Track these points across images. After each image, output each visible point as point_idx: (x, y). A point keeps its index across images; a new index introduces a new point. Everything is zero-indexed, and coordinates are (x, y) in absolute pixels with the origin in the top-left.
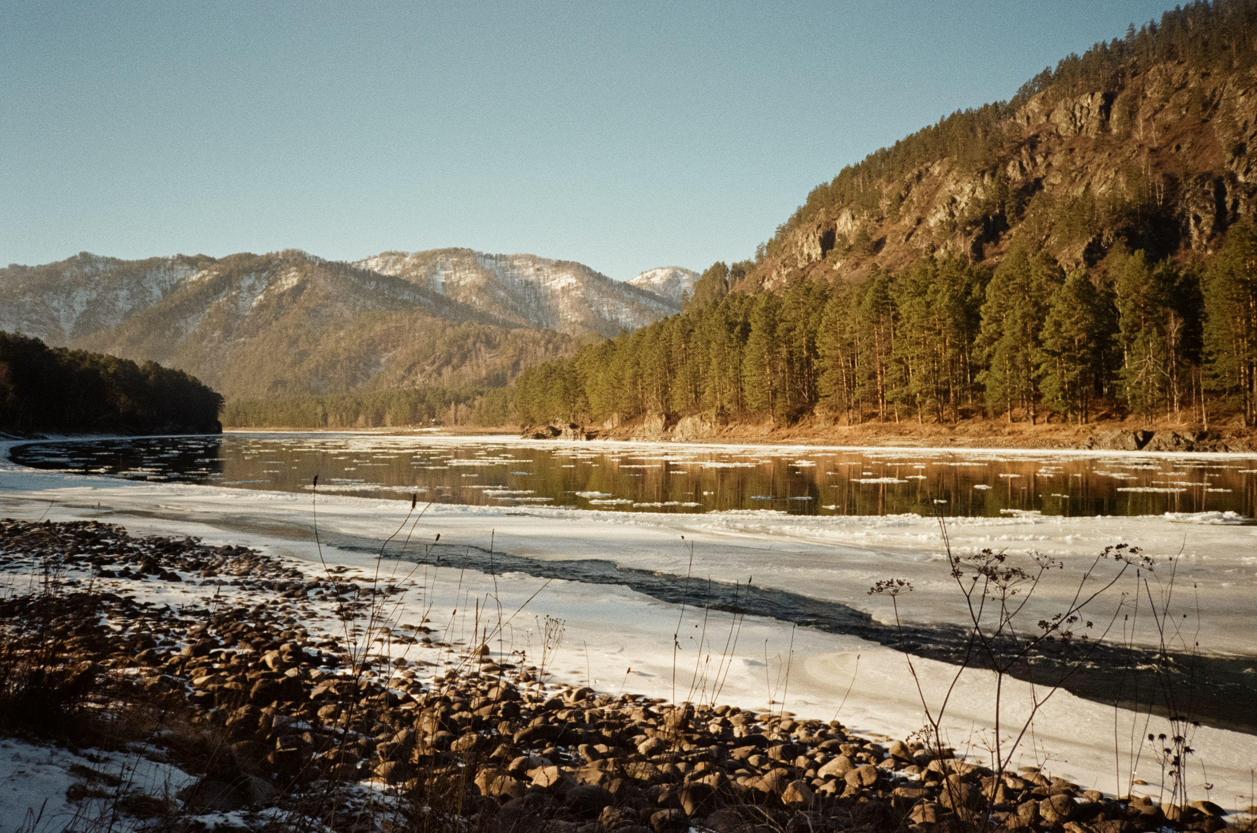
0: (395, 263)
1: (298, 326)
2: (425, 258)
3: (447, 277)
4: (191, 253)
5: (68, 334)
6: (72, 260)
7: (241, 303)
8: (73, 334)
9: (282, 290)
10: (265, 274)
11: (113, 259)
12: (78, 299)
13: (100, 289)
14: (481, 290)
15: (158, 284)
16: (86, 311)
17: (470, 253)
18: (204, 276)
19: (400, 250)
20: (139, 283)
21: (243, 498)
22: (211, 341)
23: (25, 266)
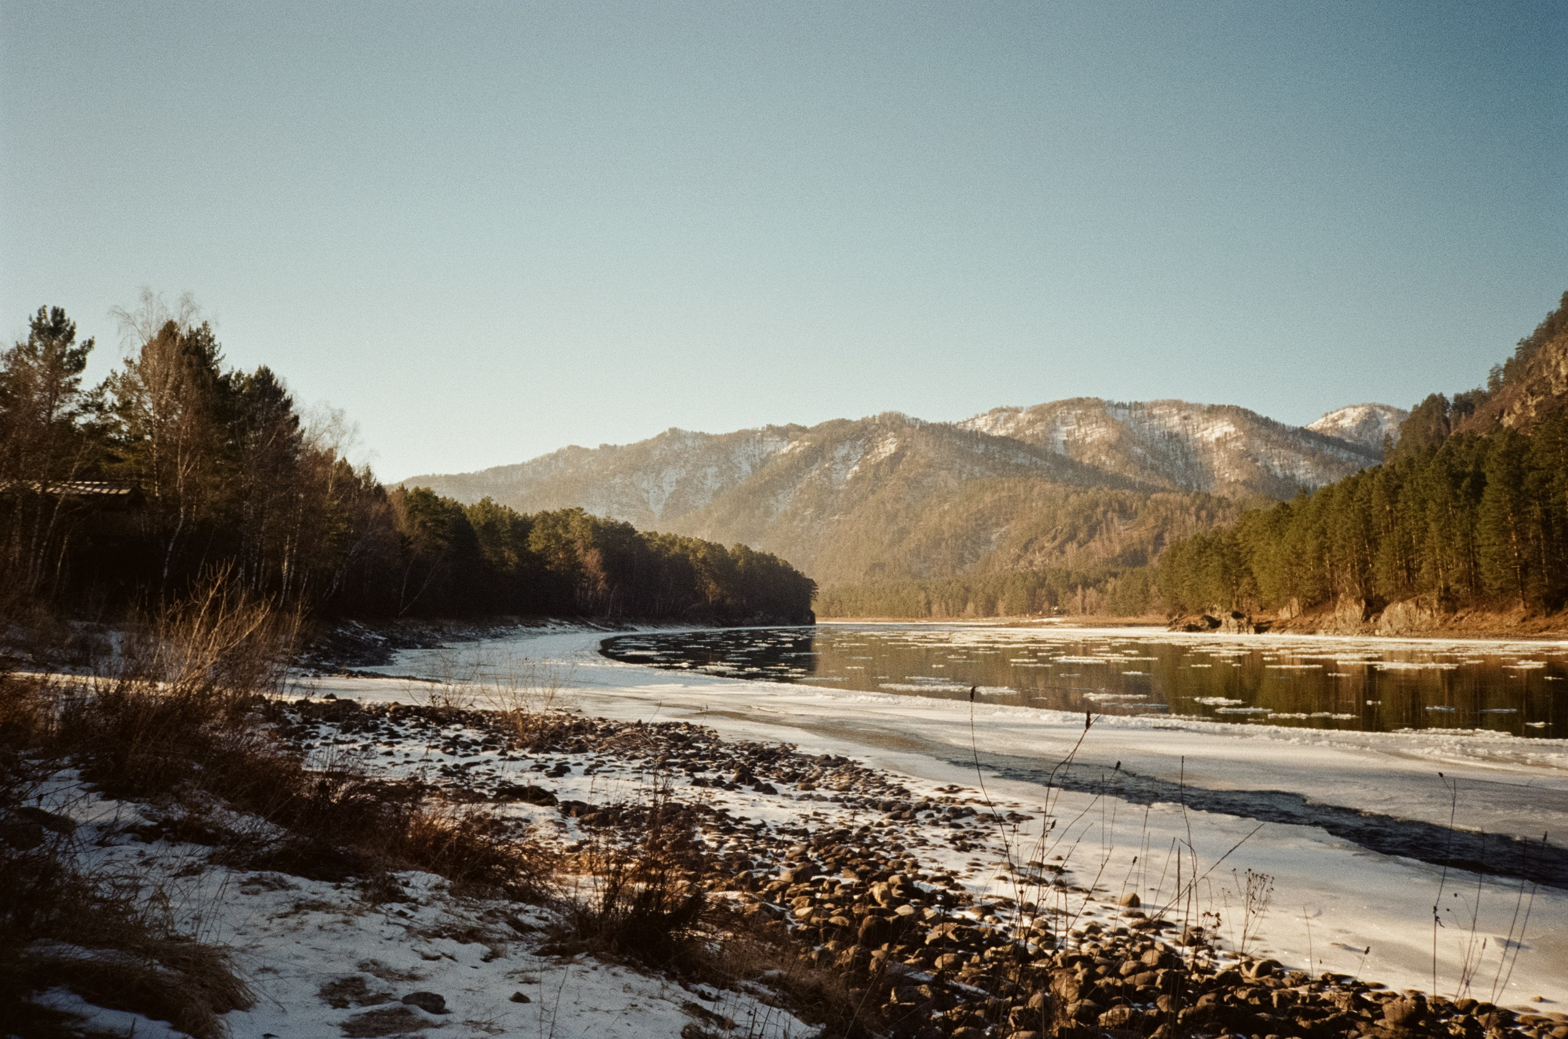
0: (1006, 421)
1: (897, 500)
2: (1044, 412)
3: (1069, 434)
4: (781, 423)
5: (657, 516)
6: (662, 436)
7: (834, 476)
8: (662, 516)
9: (879, 459)
10: (859, 443)
11: (701, 433)
12: (667, 479)
13: (689, 467)
14: (1112, 447)
15: (748, 459)
16: (674, 493)
17: (1098, 403)
18: (795, 448)
19: (1013, 405)
20: (728, 459)
21: (840, 700)
22: (802, 521)
23: (615, 446)
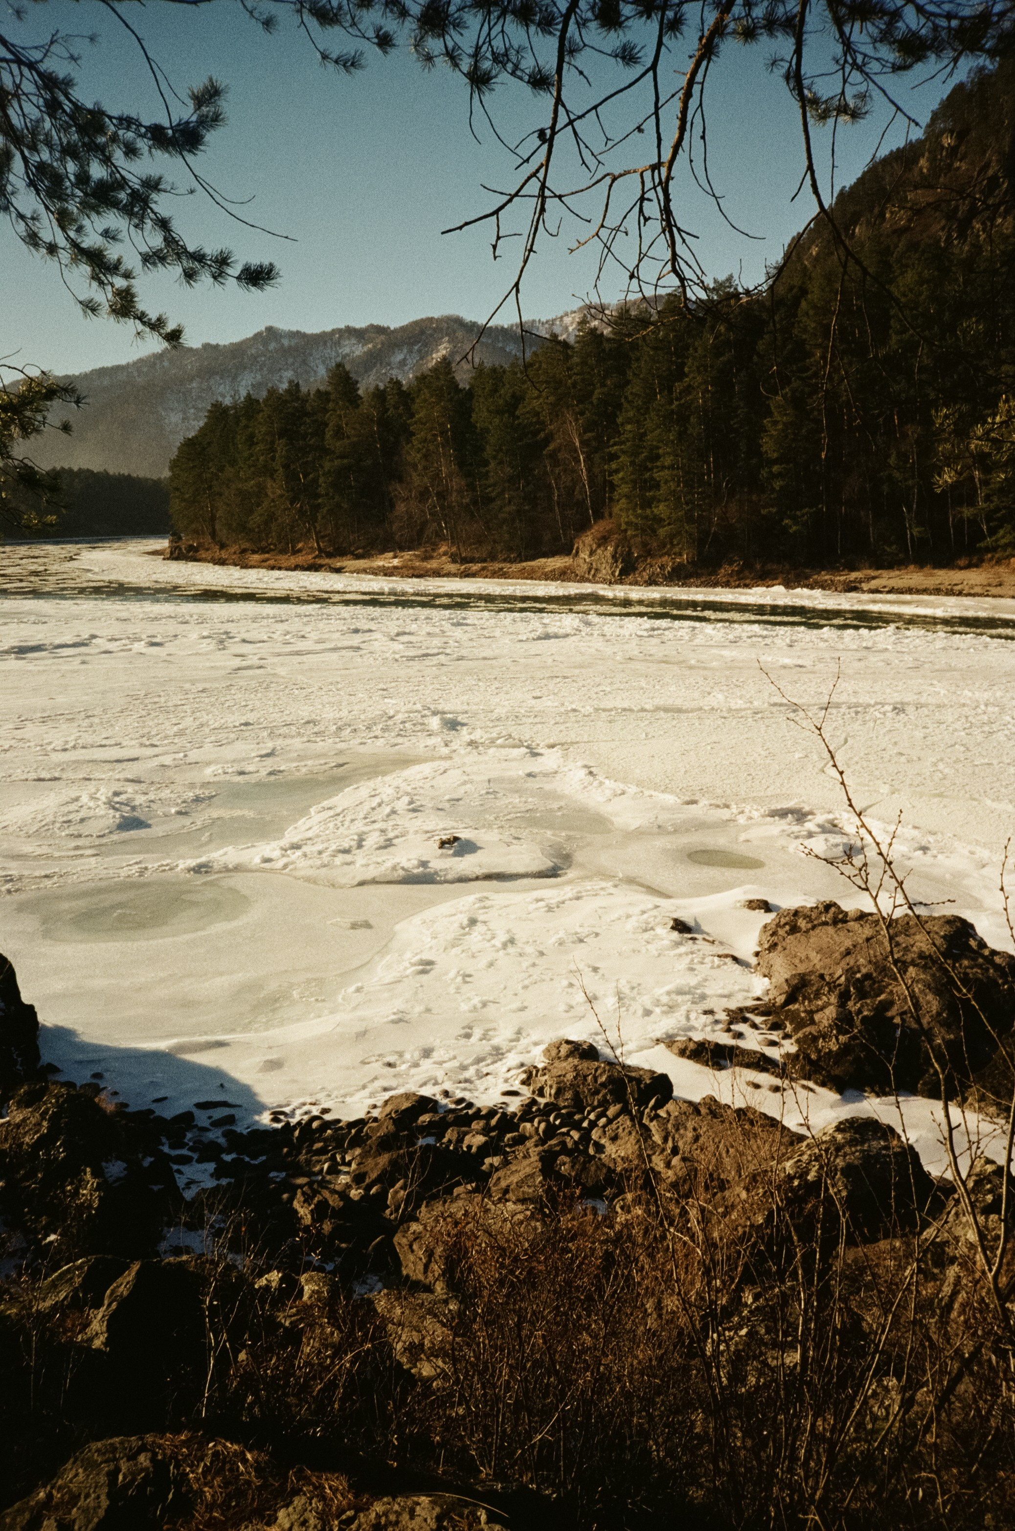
4: (360, 323)
6: (258, 335)
10: (416, 347)
11: (298, 332)
12: (244, 383)
18: (367, 350)
19: (602, 301)
20: (304, 362)
23: (218, 345)
